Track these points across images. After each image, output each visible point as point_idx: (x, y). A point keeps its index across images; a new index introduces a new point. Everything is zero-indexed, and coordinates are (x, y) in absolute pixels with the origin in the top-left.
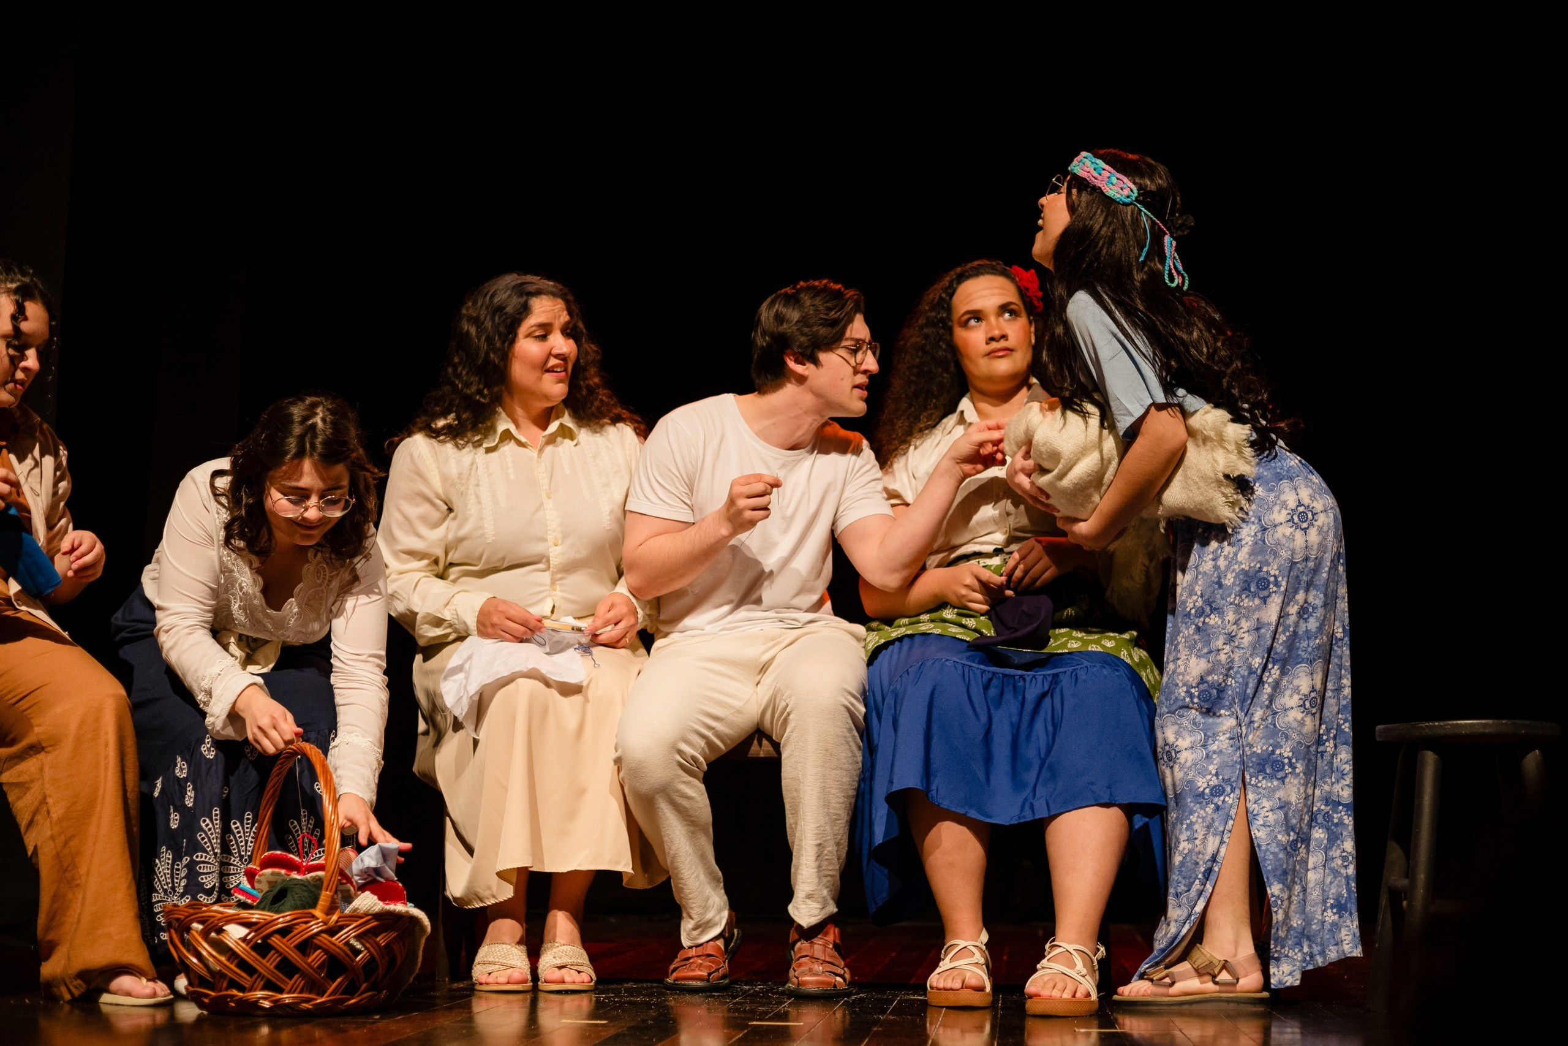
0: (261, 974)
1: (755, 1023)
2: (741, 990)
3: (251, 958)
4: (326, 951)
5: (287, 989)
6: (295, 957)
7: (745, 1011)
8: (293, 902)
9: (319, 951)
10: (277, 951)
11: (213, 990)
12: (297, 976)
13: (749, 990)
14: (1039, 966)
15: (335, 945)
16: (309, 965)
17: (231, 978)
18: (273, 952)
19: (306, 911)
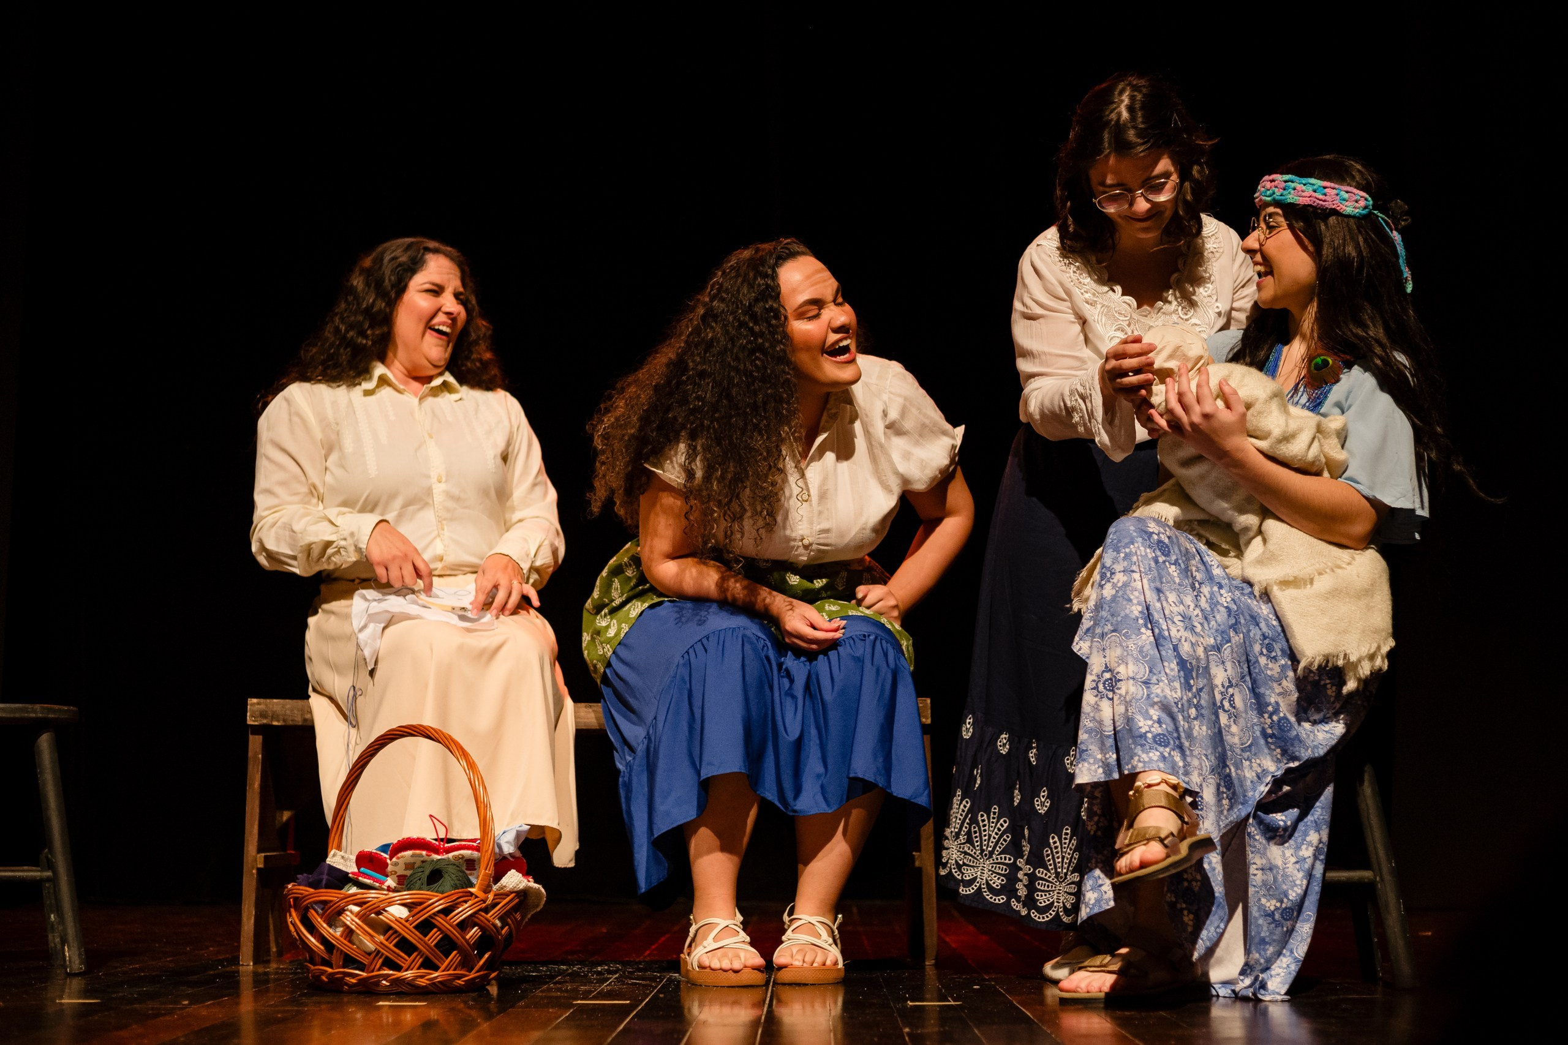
0: (421, 951)
1: (579, 1002)
2: (559, 970)
3: (413, 937)
4: (481, 928)
5: (443, 967)
6: (456, 933)
7: (567, 991)
8: (452, 882)
9: (476, 928)
10: (440, 929)
11: (363, 970)
12: (455, 952)
13: (567, 970)
14: (784, 938)
15: (489, 921)
16: (467, 941)
17: (387, 957)
18: (435, 930)
19: (465, 890)
